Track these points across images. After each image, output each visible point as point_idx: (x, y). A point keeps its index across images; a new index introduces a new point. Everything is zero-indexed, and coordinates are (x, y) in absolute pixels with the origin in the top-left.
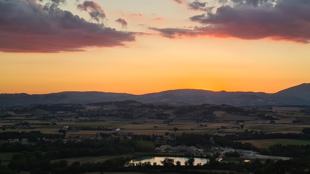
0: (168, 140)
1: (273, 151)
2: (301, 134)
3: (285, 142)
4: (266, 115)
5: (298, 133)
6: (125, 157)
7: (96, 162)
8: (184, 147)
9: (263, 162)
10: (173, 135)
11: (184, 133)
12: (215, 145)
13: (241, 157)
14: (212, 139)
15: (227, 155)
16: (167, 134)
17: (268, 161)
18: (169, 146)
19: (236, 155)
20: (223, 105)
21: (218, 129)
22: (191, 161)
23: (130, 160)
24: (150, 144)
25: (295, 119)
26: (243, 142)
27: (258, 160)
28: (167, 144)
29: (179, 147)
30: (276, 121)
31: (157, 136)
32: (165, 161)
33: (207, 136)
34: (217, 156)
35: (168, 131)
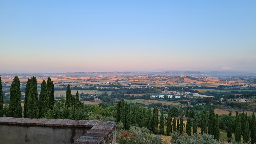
0: (166, 89)
1: (206, 94)
2: (218, 87)
3: (211, 91)
4: (204, 80)
5: (217, 87)
6: (150, 94)
7: (140, 96)
8: (172, 92)
9: (202, 98)
10: (168, 87)
11: (172, 87)
12: (184, 91)
13: (193, 96)
14: (183, 89)
15: (188, 95)
16: (166, 86)
17: (204, 97)
18: (166, 91)
19: (191, 95)
20: (187, 76)
21: (185, 85)
22: (174, 97)
23: (152, 95)
24: (159, 90)
25: (216, 82)
26: (195, 90)
27: (200, 97)
28: (166, 90)
29: (170, 92)
30: (208, 83)
31: (162, 87)
32: (164, 96)
33: (181, 88)
34: (184, 95)
35: (166, 85)
